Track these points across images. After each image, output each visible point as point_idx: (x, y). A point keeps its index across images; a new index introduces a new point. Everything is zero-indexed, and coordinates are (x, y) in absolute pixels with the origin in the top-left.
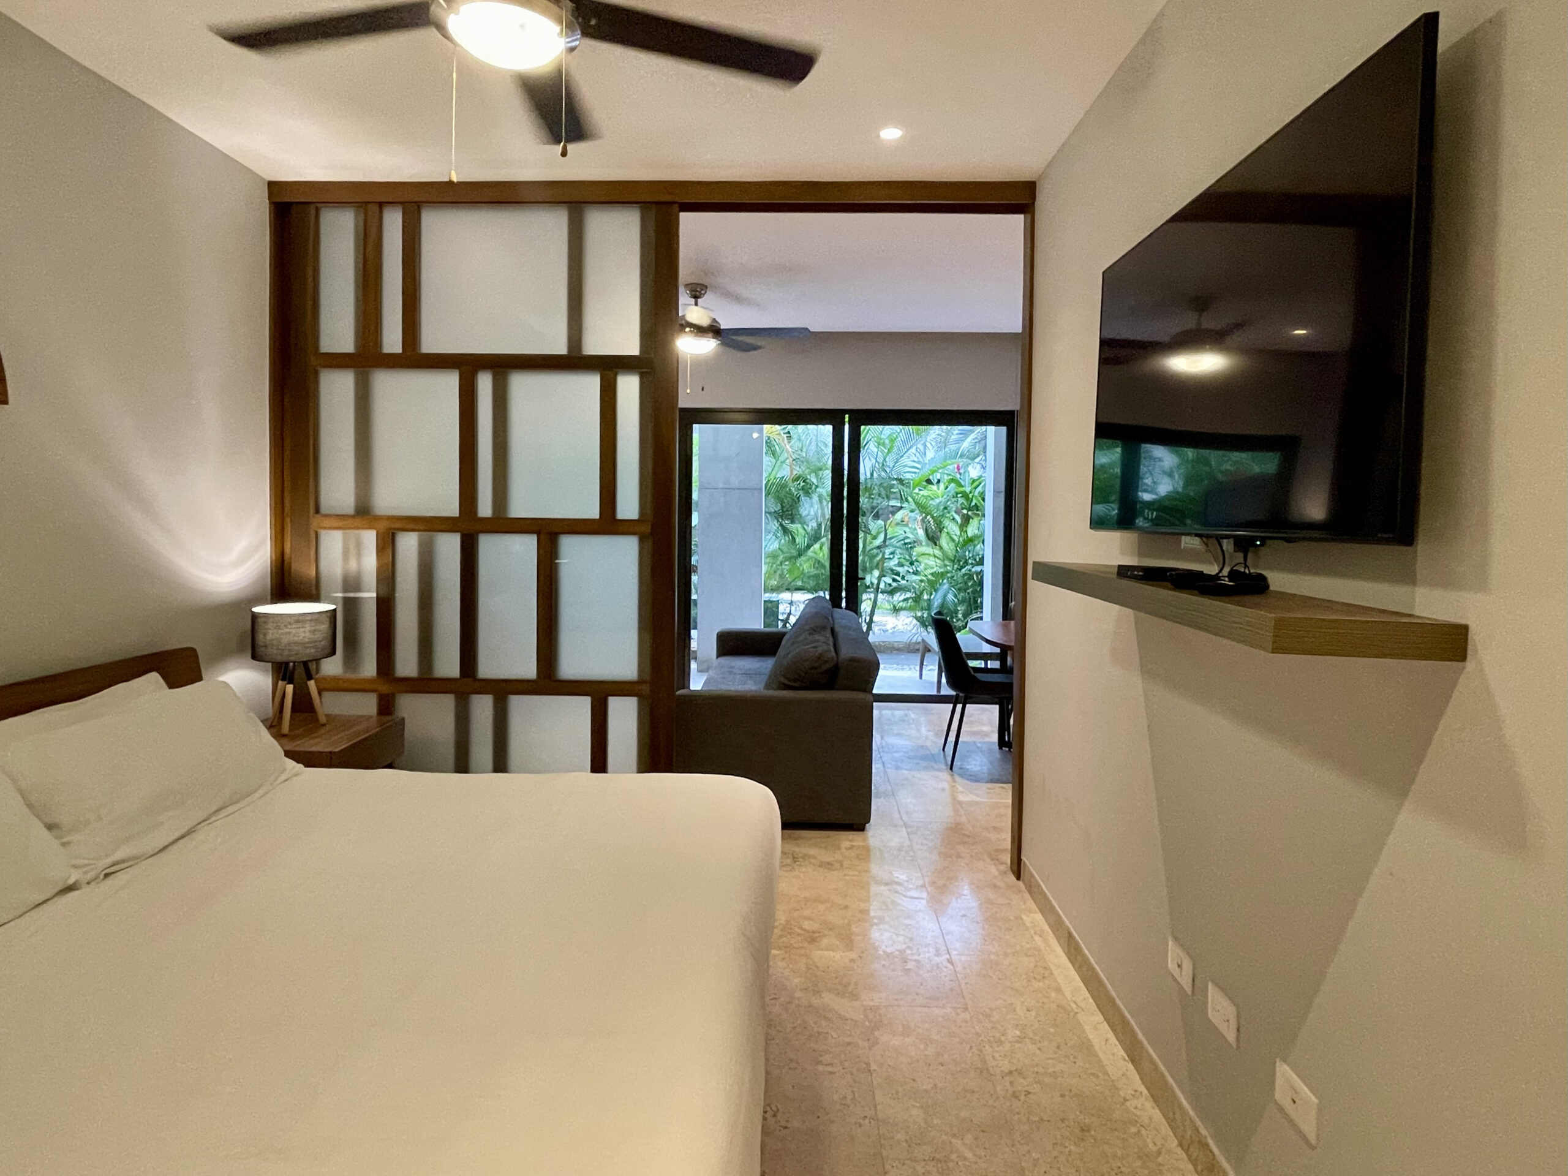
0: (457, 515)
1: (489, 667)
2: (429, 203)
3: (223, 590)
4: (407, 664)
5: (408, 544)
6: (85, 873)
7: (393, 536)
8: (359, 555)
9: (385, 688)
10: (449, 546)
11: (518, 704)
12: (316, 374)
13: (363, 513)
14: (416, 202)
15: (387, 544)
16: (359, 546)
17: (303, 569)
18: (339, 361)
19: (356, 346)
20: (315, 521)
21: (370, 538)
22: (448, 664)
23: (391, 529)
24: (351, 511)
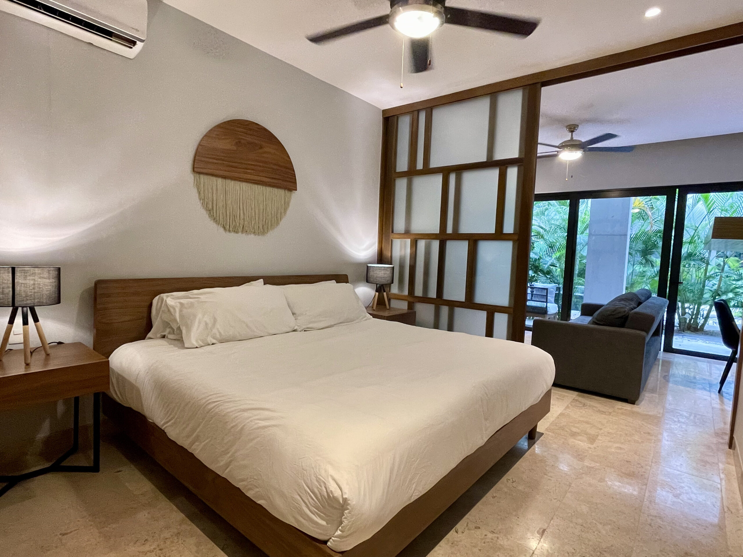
0: (438, 232)
1: (446, 296)
2: (436, 106)
3: (361, 258)
4: (419, 292)
5: (422, 244)
6: (300, 328)
7: (416, 241)
8: (405, 249)
9: (411, 300)
10: (436, 245)
11: (459, 311)
12: (395, 180)
13: (407, 233)
14: (430, 107)
15: (414, 244)
16: (405, 244)
17: (387, 253)
18: (403, 174)
19: (408, 169)
20: (392, 236)
21: (409, 241)
22: (433, 294)
23: (416, 238)
24: (403, 232)
